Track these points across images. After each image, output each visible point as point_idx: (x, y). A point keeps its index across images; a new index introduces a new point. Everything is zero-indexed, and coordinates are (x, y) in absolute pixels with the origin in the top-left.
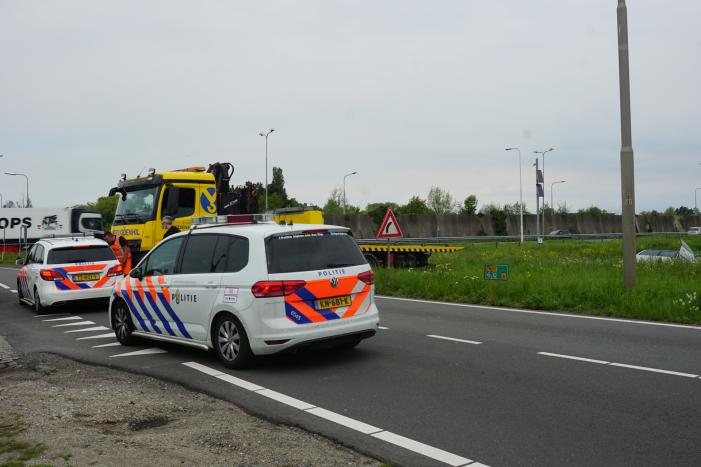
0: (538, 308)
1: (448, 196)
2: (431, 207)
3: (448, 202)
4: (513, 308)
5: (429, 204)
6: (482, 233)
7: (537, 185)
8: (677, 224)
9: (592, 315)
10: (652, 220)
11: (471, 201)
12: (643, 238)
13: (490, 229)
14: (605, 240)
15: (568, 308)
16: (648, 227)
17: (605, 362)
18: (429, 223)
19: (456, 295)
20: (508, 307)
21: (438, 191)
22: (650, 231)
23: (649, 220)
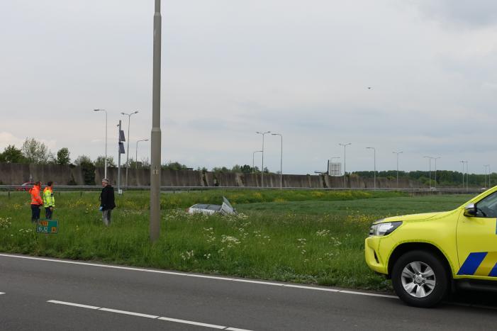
0: (77, 259)
1: (43, 147)
2: (26, 156)
3: (42, 152)
4: (57, 258)
5: (24, 153)
6: (72, 183)
7: (120, 143)
8: (238, 179)
9: (118, 264)
10: (219, 175)
11: (63, 153)
12: (208, 192)
13: (80, 178)
14: (176, 192)
15: (101, 258)
16: (215, 182)
17: (96, 308)
18: (21, 172)
19: (9, 246)
20: (53, 257)
21: (34, 142)
22: (217, 185)
23: (216, 176)
